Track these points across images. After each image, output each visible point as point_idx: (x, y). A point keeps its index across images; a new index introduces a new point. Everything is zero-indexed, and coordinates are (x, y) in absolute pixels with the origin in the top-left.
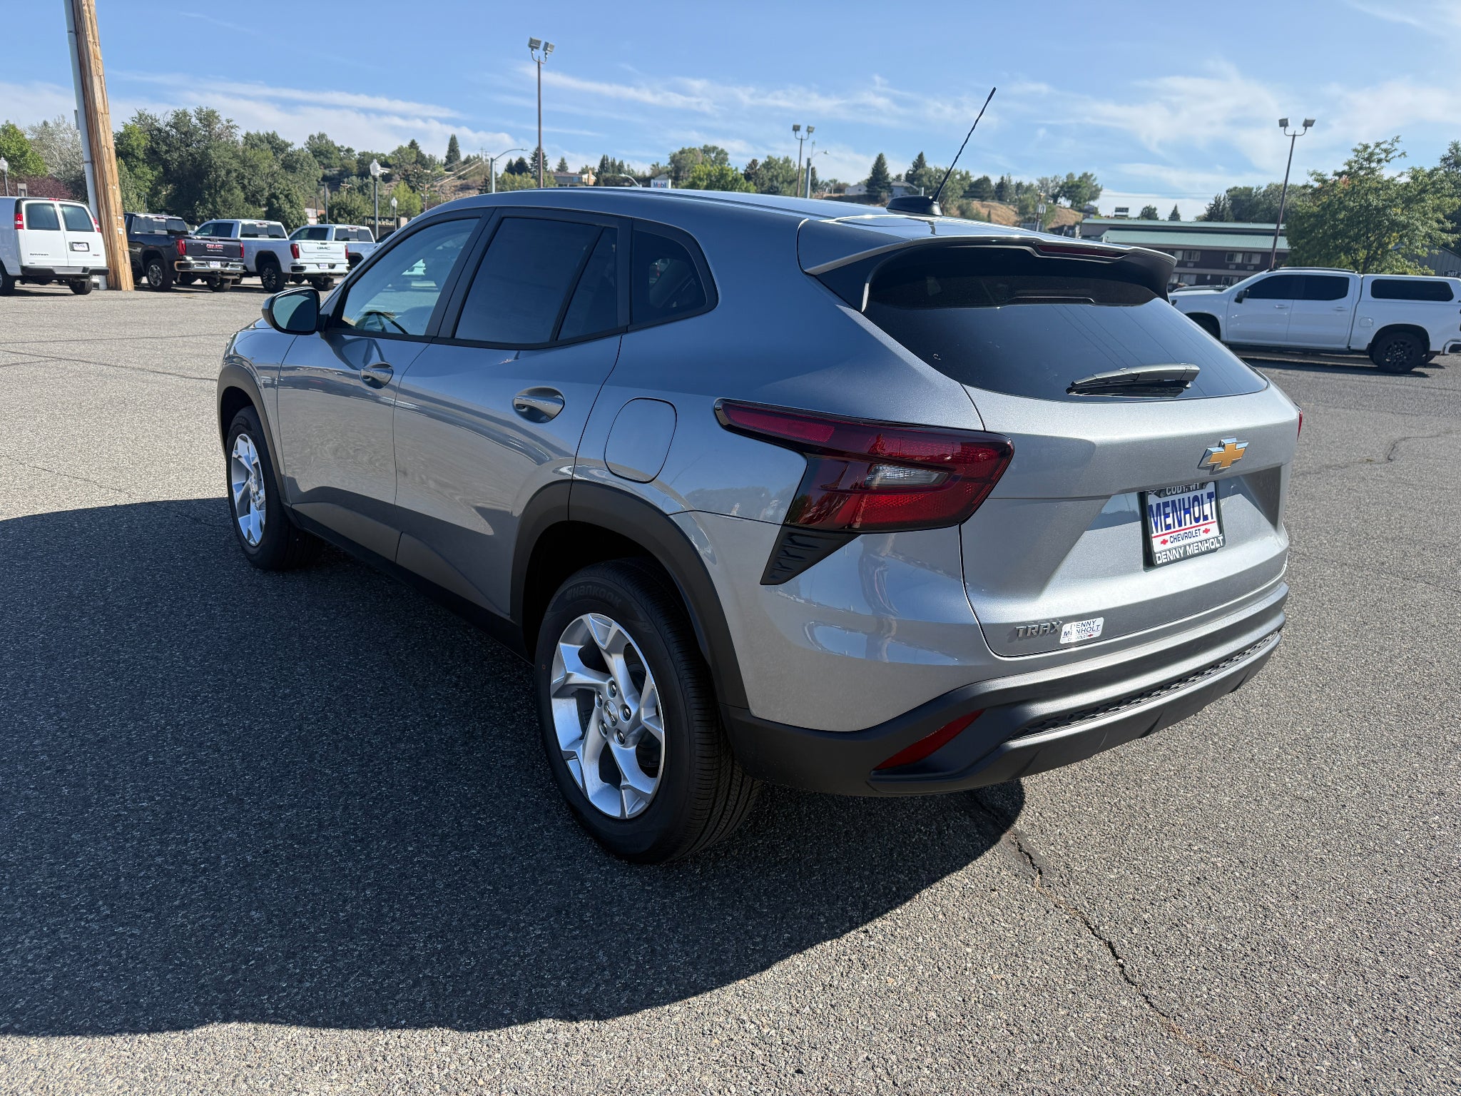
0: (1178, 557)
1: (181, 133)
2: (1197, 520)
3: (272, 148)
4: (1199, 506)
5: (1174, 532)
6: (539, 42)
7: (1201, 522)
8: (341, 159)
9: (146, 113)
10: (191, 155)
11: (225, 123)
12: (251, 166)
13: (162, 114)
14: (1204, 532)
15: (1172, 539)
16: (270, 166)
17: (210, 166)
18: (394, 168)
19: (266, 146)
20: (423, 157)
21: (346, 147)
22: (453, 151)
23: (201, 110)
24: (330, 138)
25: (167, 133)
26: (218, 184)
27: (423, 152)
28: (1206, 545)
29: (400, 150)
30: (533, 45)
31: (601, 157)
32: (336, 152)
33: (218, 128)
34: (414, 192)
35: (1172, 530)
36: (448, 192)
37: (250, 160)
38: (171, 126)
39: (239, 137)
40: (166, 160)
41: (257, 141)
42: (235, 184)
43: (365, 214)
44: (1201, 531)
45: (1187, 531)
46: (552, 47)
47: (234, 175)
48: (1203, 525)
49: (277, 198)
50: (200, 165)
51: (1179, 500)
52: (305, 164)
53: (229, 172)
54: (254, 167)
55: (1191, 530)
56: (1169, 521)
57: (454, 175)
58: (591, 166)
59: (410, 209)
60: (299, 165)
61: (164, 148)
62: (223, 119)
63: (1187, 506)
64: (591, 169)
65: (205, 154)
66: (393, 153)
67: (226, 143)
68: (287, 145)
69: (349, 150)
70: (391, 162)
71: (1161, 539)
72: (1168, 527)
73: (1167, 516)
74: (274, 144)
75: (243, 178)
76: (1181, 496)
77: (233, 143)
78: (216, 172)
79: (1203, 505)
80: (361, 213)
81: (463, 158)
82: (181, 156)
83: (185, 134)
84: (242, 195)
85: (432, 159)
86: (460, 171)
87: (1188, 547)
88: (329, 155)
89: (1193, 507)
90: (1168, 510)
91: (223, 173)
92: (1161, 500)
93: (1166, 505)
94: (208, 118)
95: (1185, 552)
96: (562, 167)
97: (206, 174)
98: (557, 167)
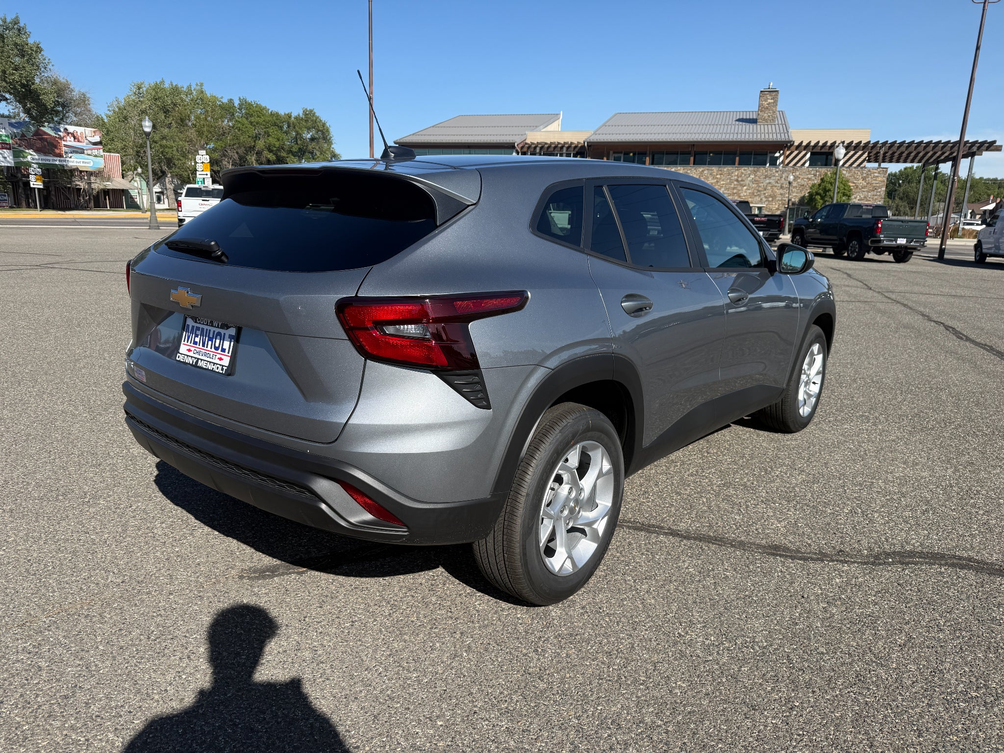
0: (191, 363)
2: (217, 348)
4: (220, 340)
5: (198, 348)
7: (219, 351)
14: (218, 358)
15: (195, 352)
28: (213, 367)
35: (197, 346)
44: (217, 357)
45: (207, 352)
48: (219, 354)
51: (207, 330)
55: (210, 353)
56: (197, 339)
63: (211, 336)
71: (189, 348)
72: (195, 343)
73: (196, 336)
76: (209, 328)
79: (223, 341)
87: (200, 361)
89: (216, 339)
90: (198, 333)
92: (196, 325)
93: (198, 329)
95: (197, 362)
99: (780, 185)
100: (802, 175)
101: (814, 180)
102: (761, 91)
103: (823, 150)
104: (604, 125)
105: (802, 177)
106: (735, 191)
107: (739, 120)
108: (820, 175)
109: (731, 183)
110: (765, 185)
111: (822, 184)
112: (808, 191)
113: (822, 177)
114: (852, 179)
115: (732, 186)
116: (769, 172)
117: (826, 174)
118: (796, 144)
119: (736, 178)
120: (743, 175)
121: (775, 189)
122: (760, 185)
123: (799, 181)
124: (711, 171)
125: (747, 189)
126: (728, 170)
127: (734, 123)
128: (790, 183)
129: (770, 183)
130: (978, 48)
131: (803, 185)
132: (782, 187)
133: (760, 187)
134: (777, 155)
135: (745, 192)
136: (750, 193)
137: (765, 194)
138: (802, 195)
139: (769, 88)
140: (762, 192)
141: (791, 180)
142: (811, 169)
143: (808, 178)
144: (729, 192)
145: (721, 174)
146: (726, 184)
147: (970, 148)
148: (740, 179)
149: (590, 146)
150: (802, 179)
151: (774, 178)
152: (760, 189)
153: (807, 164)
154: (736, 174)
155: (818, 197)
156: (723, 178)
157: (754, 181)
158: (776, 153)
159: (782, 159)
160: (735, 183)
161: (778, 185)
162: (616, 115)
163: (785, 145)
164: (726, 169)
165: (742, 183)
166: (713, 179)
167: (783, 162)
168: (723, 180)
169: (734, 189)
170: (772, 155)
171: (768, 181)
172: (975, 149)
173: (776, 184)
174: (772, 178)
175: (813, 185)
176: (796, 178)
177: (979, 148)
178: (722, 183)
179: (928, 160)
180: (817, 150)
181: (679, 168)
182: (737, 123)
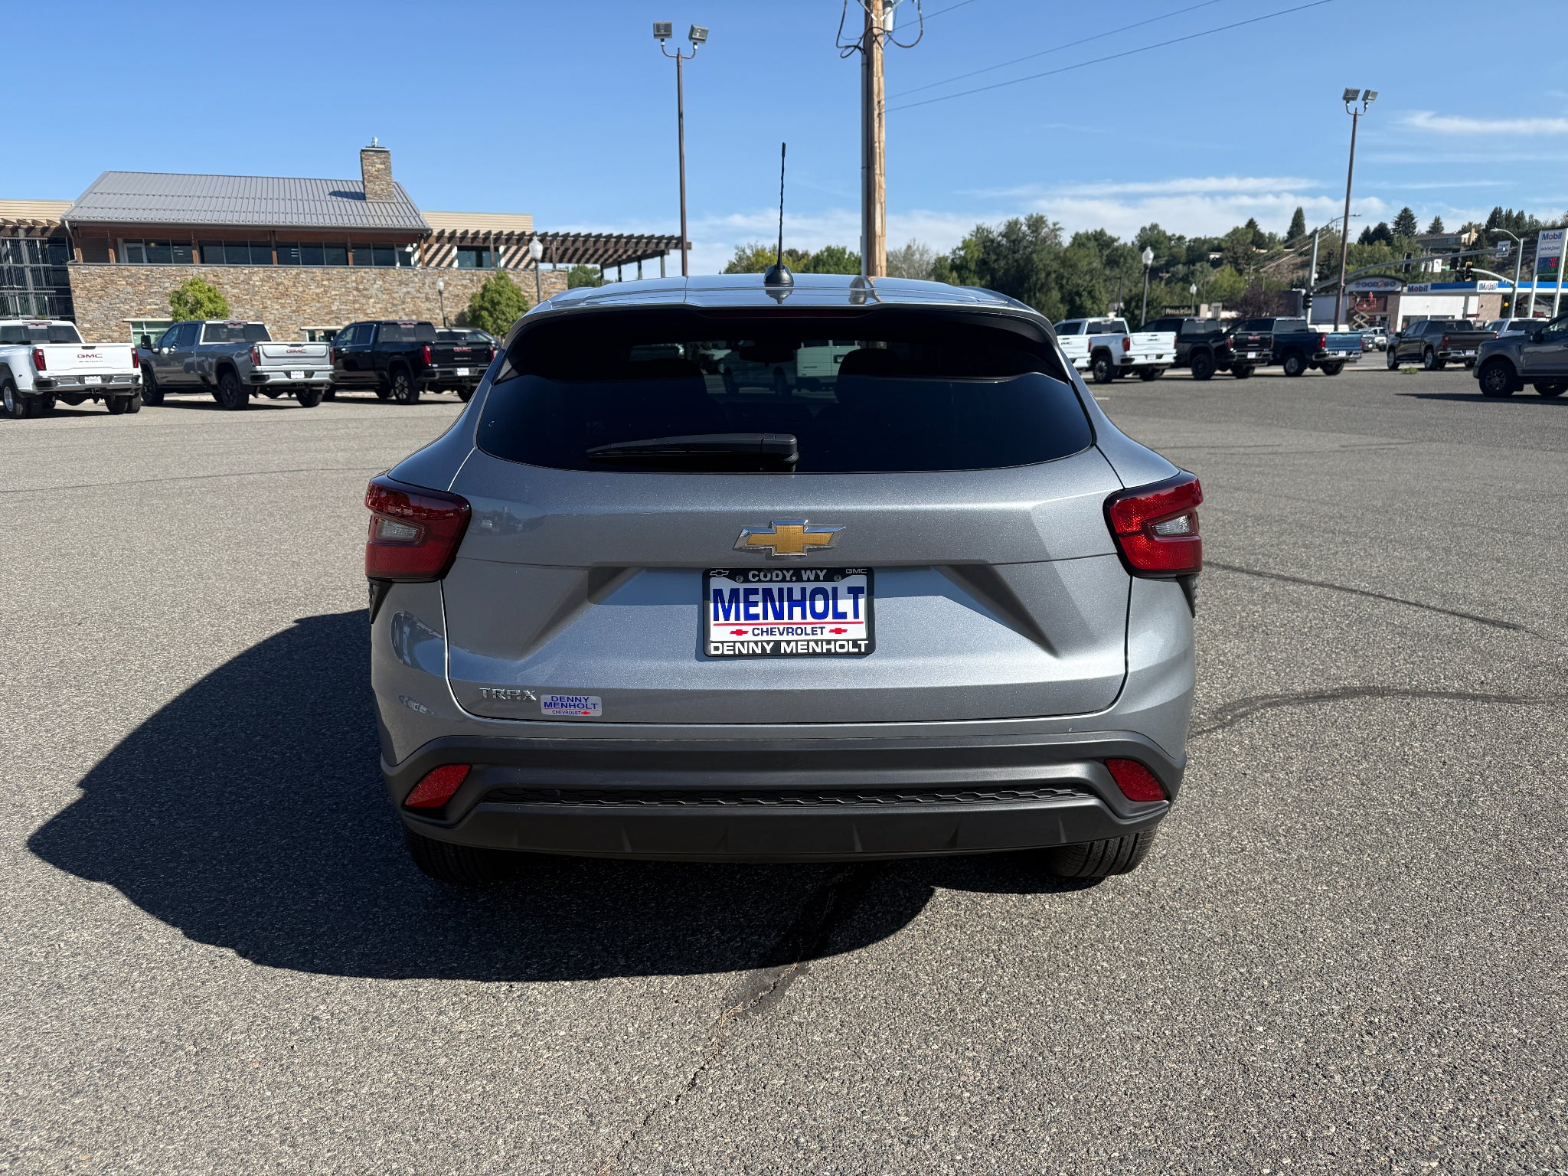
1: (1011, 241)
2: (820, 616)
3: (1099, 245)
4: (826, 600)
5: (762, 624)
6: (1357, 92)
7: (830, 619)
8: (1170, 248)
9: (984, 226)
10: (1017, 261)
11: (1051, 226)
12: (1071, 266)
13: (996, 224)
14: (833, 631)
15: (756, 630)
16: (1090, 263)
17: (1032, 270)
18: (1226, 251)
19: (1092, 244)
20: (1261, 236)
21: (1177, 235)
22: (1297, 225)
23: (1032, 216)
24: (1161, 228)
25: (999, 243)
26: (1038, 286)
27: (1262, 231)
28: (822, 647)
29: (1236, 231)
30: (1350, 96)
31: (1492, 209)
32: (1166, 242)
33: (1044, 231)
34: (1241, 274)
35: (760, 621)
36: (1284, 271)
37: (1070, 260)
38: (1003, 236)
39: (1066, 240)
40: (994, 269)
41: (1084, 240)
42: (1053, 285)
43: (1164, 304)
45: (796, 626)
46: (1375, 94)
47: (1053, 276)
48: (832, 623)
49: (1080, 295)
50: (1023, 270)
51: (779, 589)
52: (1129, 258)
53: (1048, 274)
54: (1074, 266)
55: (804, 626)
56: (756, 610)
57: (1294, 252)
58: (1476, 222)
59: (1234, 294)
60: (1122, 260)
61: (994, 257)
62: (1050, 224)
63: (796, 597)
64: (1475, 226)
65: (1028, 259)
66: (1227, 236)
67: (1050, 245)
68: (1114, 240)
69: (1181, 238)
70: (1224, 245)
71: (735, 628)
72: (751, 617)
73: (751, 604)
74: (1100, 240)
75: (1062, 277)
76: (785, 585)
77: (1056, 244)
78: (1037, 274)
79: (835, 599)
80: (1160, 303)
81: (1308, 231)
82: (1007, 263)
83: (1014, 242)
84: (1059, 296)
85: (1272, 237)
86: (1302, 247)
88: (1158, 246)
89: (811, 601)
90: (756, 598)
91: (1043, 275)
94: (1036, 223)
96: (1436, 227)
97: (1028, 277)
98: (1428, 229)
99: (423, 295)
100: (452, 280)
101: (471, 288)
102: (363, 151)
103: (475, 244)
104: (91, 191)
105: (454, 283)
106: (357, 306)
107: (335, 194)
108: (479, 281)
109: (348, 293)
110: (402, 295)
111: (487, 294)
112: (468, 304)
113: (483, 283)
114: (522, 285)
115: (351, 298)
116: (404, 275)
117: (488, 280)
118: (435, 234)
119: (354, 285)
120: (365, 281)
121: (418, 301)
122: (395, 295)
123: (450, 288)
124: (311, 275)
125: (375, 303)
126: (339, 272)
127: (328, 197)
128: (440, 293)
129: (408, 293)
130: (680, 115)
131: (458, 296)
132: (427, 299)
133: (394, 298)
134: (409, 249)
135: (373, 307)
136: (381, 308)
137: (403, 309)
138: (460, 310)
139: (374, 147)
140: (400, 307)
141: (442, 288)
142: (464, 272)
143: (462, 285)
144: (348, 307)
145: (329, 280)
146: (341, 295)
147: (658, 244)
148: (361, 287)
149: (76, 228)
150: (455, 286)
151: (413, 285)
152: (395, 302)
153: (456, 264)
154: (354, 278)
155: (485, 314)
156: (333, 285)
157: (384, 290)
158: (406, 247)
159: (417, 255)
160: (355, 293)
161: (421, 295)
162: (106, 174)
163: (420, 236)
164: (336, 271)
165: (365, 292)
166: (318, 287)
167: (420, 259)
168: (334, 289)
169: (354, 302)
170: (401, 249)
171: (405, 290)
172: (662, 246)
173: (418, 295)
174: (410, 285)
175: (474, 296)
176: (447, 284)
177: (667, 245)
178: (333, 293)
179: (606, 260)
180: (467, 243)
181: (256, 269)
182: (334, 198)
